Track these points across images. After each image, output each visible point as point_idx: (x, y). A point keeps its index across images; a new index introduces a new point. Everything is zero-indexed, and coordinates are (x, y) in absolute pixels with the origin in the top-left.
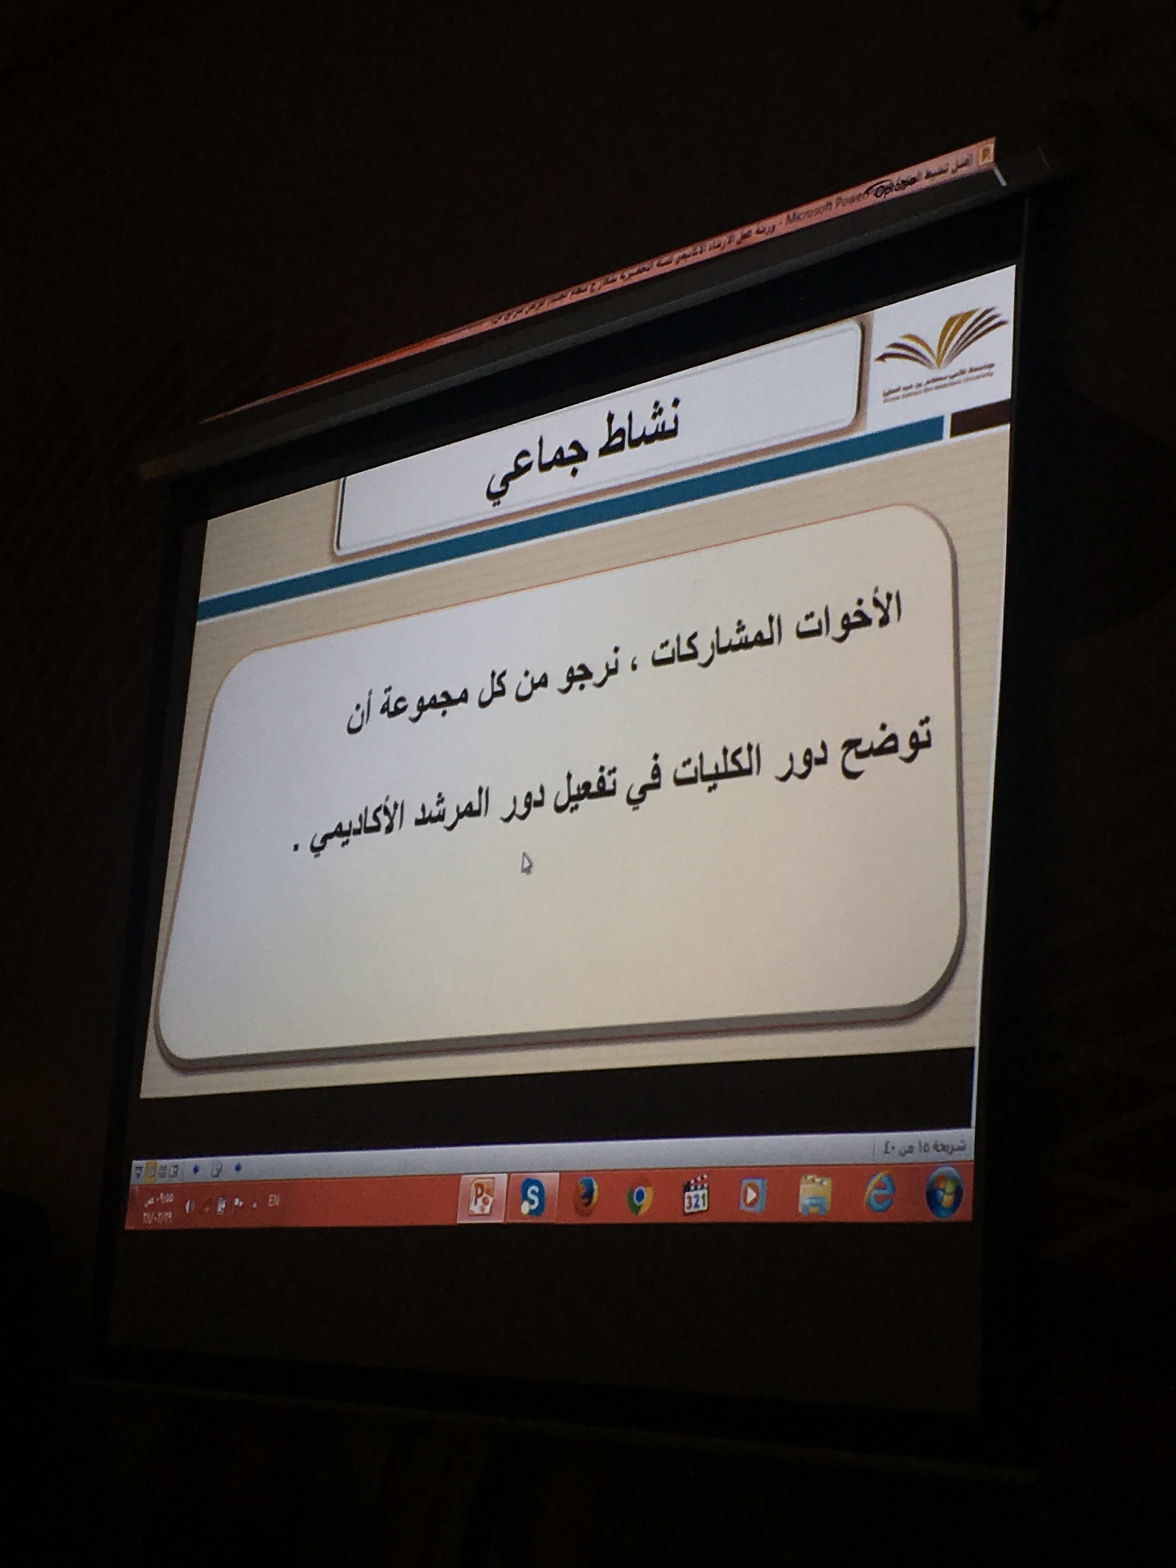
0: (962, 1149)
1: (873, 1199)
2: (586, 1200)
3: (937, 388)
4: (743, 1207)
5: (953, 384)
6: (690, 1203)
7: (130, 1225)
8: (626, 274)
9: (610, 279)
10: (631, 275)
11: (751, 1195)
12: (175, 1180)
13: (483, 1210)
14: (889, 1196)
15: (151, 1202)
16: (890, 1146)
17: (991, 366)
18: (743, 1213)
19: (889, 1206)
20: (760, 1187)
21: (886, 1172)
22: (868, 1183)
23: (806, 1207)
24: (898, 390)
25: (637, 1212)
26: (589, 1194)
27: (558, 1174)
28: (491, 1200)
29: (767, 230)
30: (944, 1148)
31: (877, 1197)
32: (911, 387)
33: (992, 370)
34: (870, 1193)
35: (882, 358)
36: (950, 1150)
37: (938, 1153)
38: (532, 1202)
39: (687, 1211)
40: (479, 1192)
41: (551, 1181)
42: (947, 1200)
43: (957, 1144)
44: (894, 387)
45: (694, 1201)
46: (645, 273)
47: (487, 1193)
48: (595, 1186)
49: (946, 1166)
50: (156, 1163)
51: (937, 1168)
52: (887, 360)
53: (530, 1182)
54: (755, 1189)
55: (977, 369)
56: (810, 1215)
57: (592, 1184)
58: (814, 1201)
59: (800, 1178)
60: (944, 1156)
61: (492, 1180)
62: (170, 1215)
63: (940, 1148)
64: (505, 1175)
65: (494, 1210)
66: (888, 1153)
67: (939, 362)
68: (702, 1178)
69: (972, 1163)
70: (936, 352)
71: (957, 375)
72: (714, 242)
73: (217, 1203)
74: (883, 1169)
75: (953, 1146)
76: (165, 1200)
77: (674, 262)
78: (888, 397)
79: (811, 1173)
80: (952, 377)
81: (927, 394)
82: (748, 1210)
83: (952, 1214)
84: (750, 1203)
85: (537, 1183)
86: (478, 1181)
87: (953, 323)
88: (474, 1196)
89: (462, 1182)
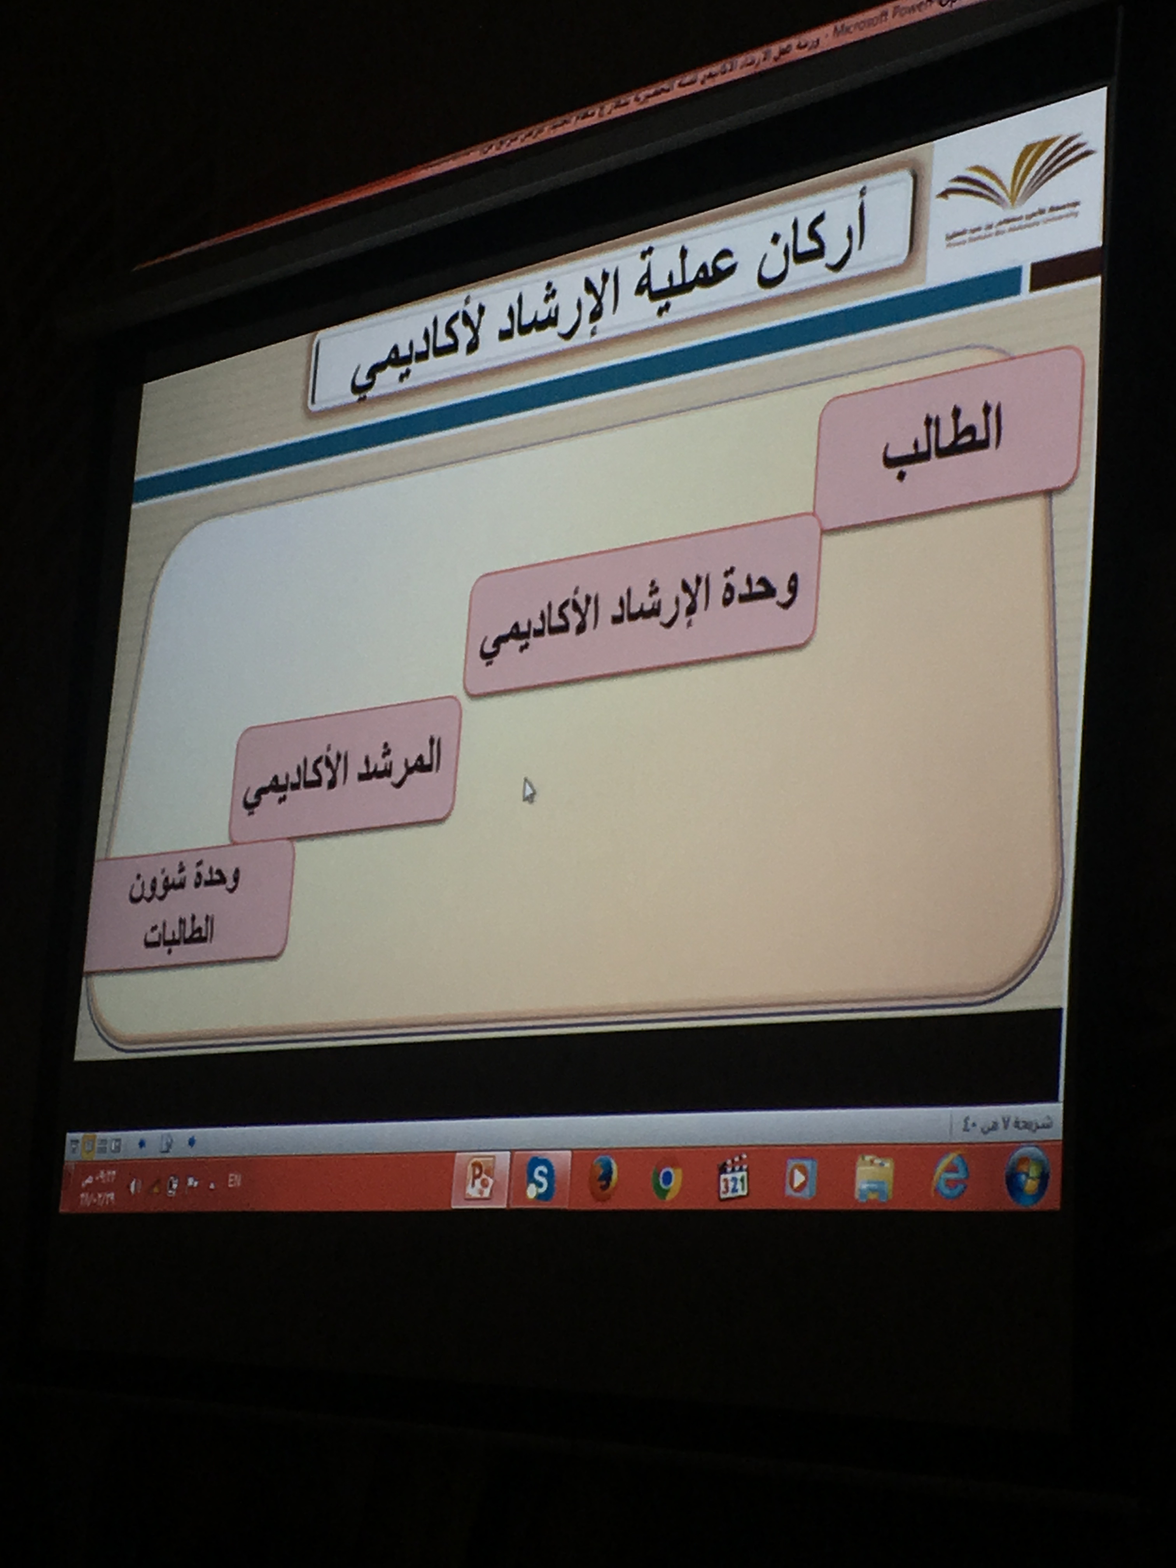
0: (1047, 1126)
1: (942, 1184)
2: (604, 1183)
3: (1012, 230)
4: (789, 1191)
5: (1031, 225)
6: (727, 1187)
7: (65, 1208)
8: (642, 95)
9: (623, 102)
10: (648, 97)
11: (799, 1178)
12: (119, 1156)
13: (481, 1192)
14: (962, 1180)
15: (89, 1180)
16: (970, 1122)
17: (1076, 204)
18: (791, 1199)
19: (962, 1192)
20: (809, 1168)
21: (959, 1152)
22: (936, 1165)
23: (863, 1194)
24: (963, 233)
25: (663, 1197)
26: (607, 1176)
27: (569, 1153)
28: (491, 1181)
29: (810, 45)
30: (1027, 1125)
31: (950, 1183)
32: (979, 229)
33: (1078, 208)
34: (940, 1178)
35: (945, 194)
36: (1034, 1127)
37: (1020, 1131)
38: (540, 1185)
39: (723, 1196)
40: (477, 1172)
41: (562, 1159)
42: (1030, 1185)
43: (1043, 1120)
44: (959, 229)
45: (731, 1185)
46: (663, 95)
47: (486, 1173)
48: (615, 1167)
49: (1029, 1146)
50: (95, 1136)
51: (1018, 1149)
52: (952, 197)
53: (536, 1162)
54: (803, 1171)
55: (1058, 208)
56: (869, 1202)
57: (609, 1165)
58: (873, 1186)
59: (856, 1159)
60: (1025, 1135)
61: (493, 1159)
62: (112, 1196)
63: (1021, 1125)
64: (508, 1153)
65: (494, 1193)
66: (968, 1130)
67: (1013, 199)
68: (741, 1158)
69: (1061, 1143)
70: (1009, 189)
71: (1034, 215)
72: (747, 59)
73: (168, 1184)
74: (958, 1149)
75: (1036, 1124)
76: (105, 1178)
77: (699, 83)
78: (952, 241)
79: (869, 1154)
80: (1029, 217)
81: (1000, 237)
82: (798, 1195)
83: (1036, 1202)
84: (798, 1187)
85: (546, 1162)
86: (475, 1160)
87: (1031, 151)
88: (471, 1177)
89: (456, 1161)
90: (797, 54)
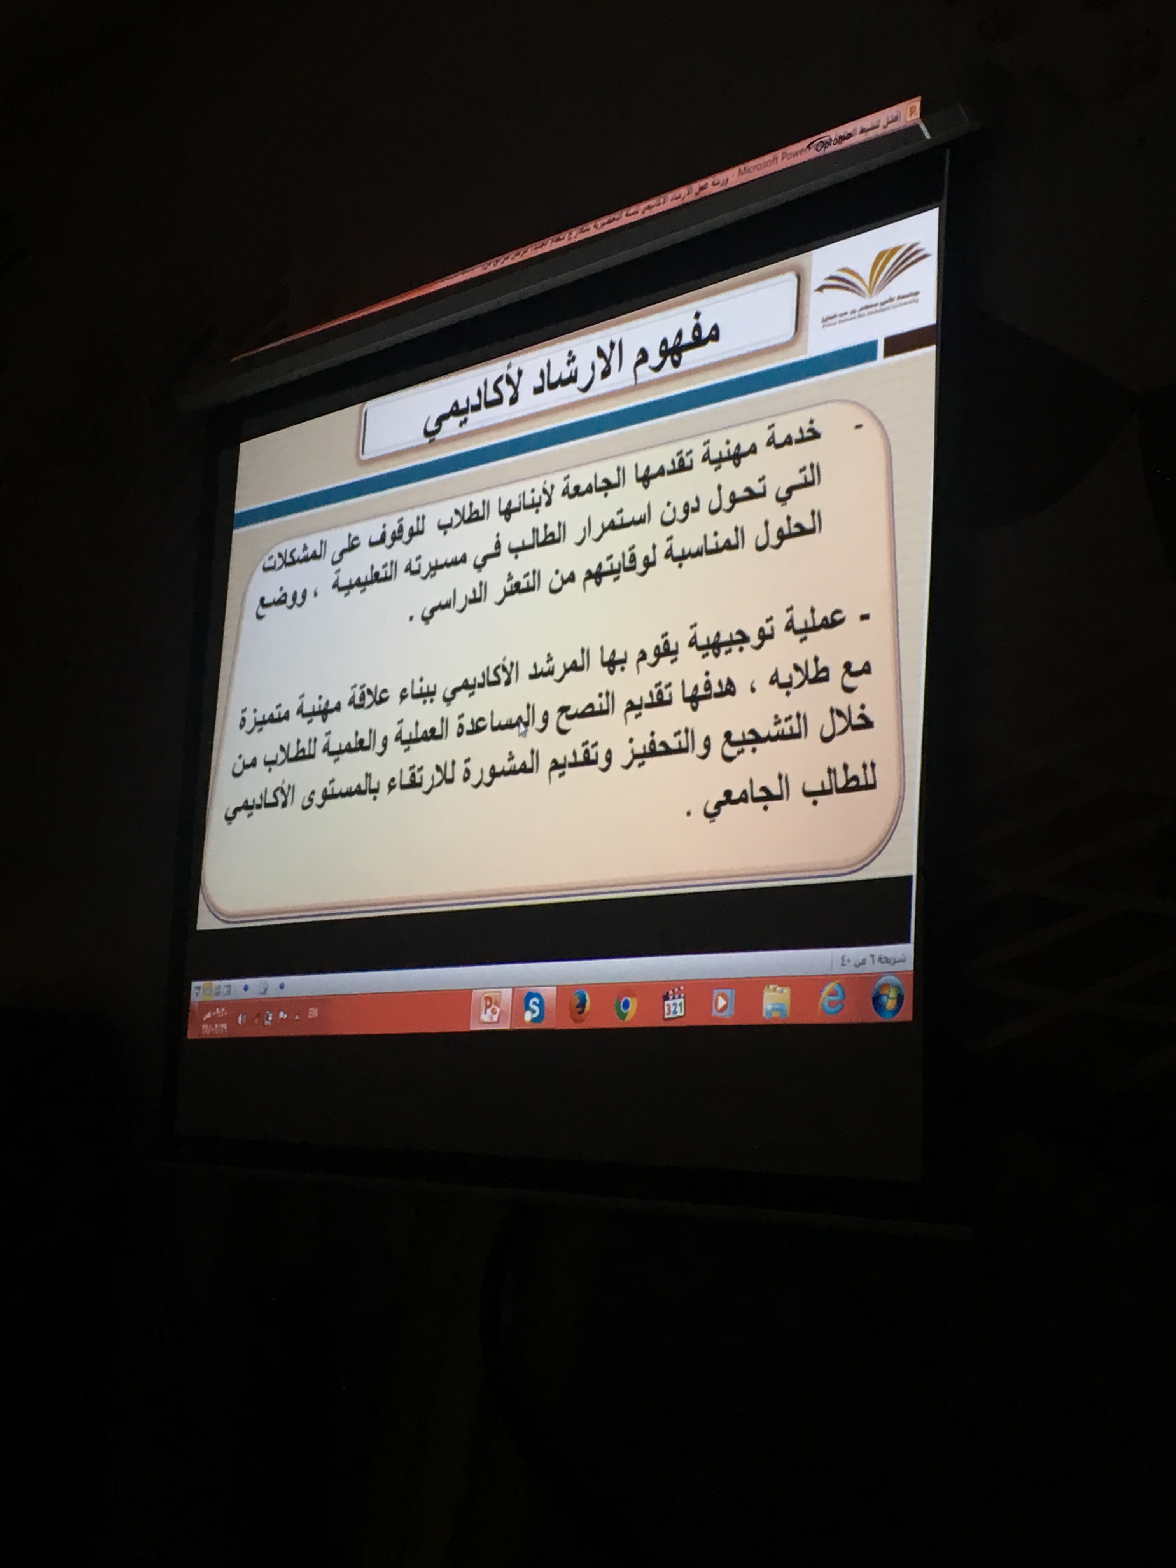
0: (903, 961)
1: (826, 1004)
2: (580, 1009)
3: (869, 314)
4: (715, 1012)
5: (883, 310)
6: (669, 1009)
7: (191, 1035)
8: (599, 223)
9: (585, 228)
10: (603, 225)
11: (722, 1003)
12: (227, 998)
13: (492, 1018)
14: (840, 1002)
15: (209, 1016)
16: (846, 959)
17: (917, 293)
18: (715, 1017)
19: (841, 1009)
20: (729, 997)
21: (838, 981)
22: (822, 991)
23: (769, 1013)
24: (835, 316)
25: (623, 1019)
26: (582, 1004)
27: (555, 988)
28: (498, 1010)
29: (721, 182)
30: (887, 961)
31: (831, 1004)
32: (846, 314)
33: (918, 297)
34: (824, 999)
35: (821, 289)
36: (892, 962)
37: (882, 965)
38: (534, 1012)
39: (666, 1017)
40: (488, 1003)
41: (549, 993)
42: (890, 1004)
43: (899, 956)
44: (831, 314)
45: (672, 1009)
46: (615, 222)
47: (494, 1004)
48: (587, 997)
49: (889, 975)
50: (212, 984)
51: (881, 977)
52: (826, 291)
53: (530, 996)
54: (725, 997)
55: (904, 297)
56: (774, 1018)
57: (584, 996)
58: (777, 1006)
59: (764, 988)
60: (887, 968)
61: (499, 994)
62: (224, 1026)
63: (884, 960)
64: (511, 990)
65: (500, 1019)
66: (845, 965)
67: (871, 291)
68: (679, 989)
69: (912, 973)
70: (867, 284)
71: (886, 302)
72: (675, 194)
73: (266, 1016)
74: (838, 979)
75: (895, 959)
76: (221, 1014)
77: (640, 212)
78: (826, 323)
79: (773, 984)
80: (883, 304)
81: (861, 319)
82: (719, 1015)
83: (894, 1015)
84: (721, 1009)
85: (538, 996)
86: (486, 995)
87: (883, 257)
88: (484, 1008)
89: (473, 994)
90: (712, 190)
